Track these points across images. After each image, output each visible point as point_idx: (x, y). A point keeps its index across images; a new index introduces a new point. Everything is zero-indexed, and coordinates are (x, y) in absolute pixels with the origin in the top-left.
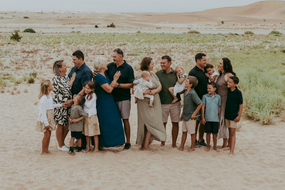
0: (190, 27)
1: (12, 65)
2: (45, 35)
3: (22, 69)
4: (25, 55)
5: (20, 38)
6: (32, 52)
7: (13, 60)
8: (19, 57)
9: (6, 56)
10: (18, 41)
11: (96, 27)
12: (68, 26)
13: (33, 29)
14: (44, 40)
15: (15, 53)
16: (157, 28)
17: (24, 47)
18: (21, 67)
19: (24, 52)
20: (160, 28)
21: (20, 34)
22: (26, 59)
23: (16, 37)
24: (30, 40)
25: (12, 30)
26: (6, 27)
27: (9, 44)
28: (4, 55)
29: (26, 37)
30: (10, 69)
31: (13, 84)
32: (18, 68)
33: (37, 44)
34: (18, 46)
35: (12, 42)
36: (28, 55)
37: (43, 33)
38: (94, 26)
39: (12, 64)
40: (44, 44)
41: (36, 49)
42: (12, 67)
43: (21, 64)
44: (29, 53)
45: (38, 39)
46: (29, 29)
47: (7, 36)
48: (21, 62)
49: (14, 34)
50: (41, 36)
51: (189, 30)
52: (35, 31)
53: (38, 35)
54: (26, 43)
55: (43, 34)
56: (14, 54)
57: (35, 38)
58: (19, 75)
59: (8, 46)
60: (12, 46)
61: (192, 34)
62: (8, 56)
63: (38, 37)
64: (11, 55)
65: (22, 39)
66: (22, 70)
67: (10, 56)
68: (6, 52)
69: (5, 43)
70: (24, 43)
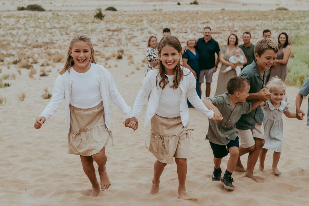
0: (278, 3)
1: (100, 43)
2: (127, 13)
3: (109, 46)
4: (111, 33)
5: (103, 17)
6: (116, 31)
7: (100, 38)
8: (104, 36)
9: (92, 35)
10: (101, 19)
11: (179, 4)
12: (149, 3)
13: (115, 7)
14: (126, 19)
15: (101, 31)
16: (243, 5)
17: (108, 25)
18: (108, 45)
19: (109, 30)
20: (246, 5)
21: (104, 13)
22: (112, 37)
23: (100, 16)
24: (113, 19)
25: (95, 8)
26: (87, 6)
27: (93, 22)
28: (90, 34)
29: (108, 15)
30: (98, 47)
31: (104, 59)
32: (105, 46)
33: (120, 22)
34: (102, 25)
35: (96, 20)
36: (113, 34)
37: (125, 11)
38: (176, 3)
39: (99, 42)
40: (127, 23)
41: (120, 27)
42: (100, 45)
43: (107, 42)
44: (113, 31)
45: (120, 17)
46: (110, 8)
47: (90, 15)
48: (108, 40)
49: (98, 12)
50: (123, 14)
51: (277, 7)
52: (117, 9)
53: (120, 14)
54: (110, 22)
55: (125, 13)
56: (100, 33)
57: (117, 17)
58: (108, 52)
59: (92, 25)
60: (97, 24)
61: (280, 11)
62: (94, 34)
63: (120, 15)
64: (97, 33)
65: (105, 17)
66: (109, 48)
67: (96, 34)
68: (92, 31)
69: (89, 22)
70: (107, 22)
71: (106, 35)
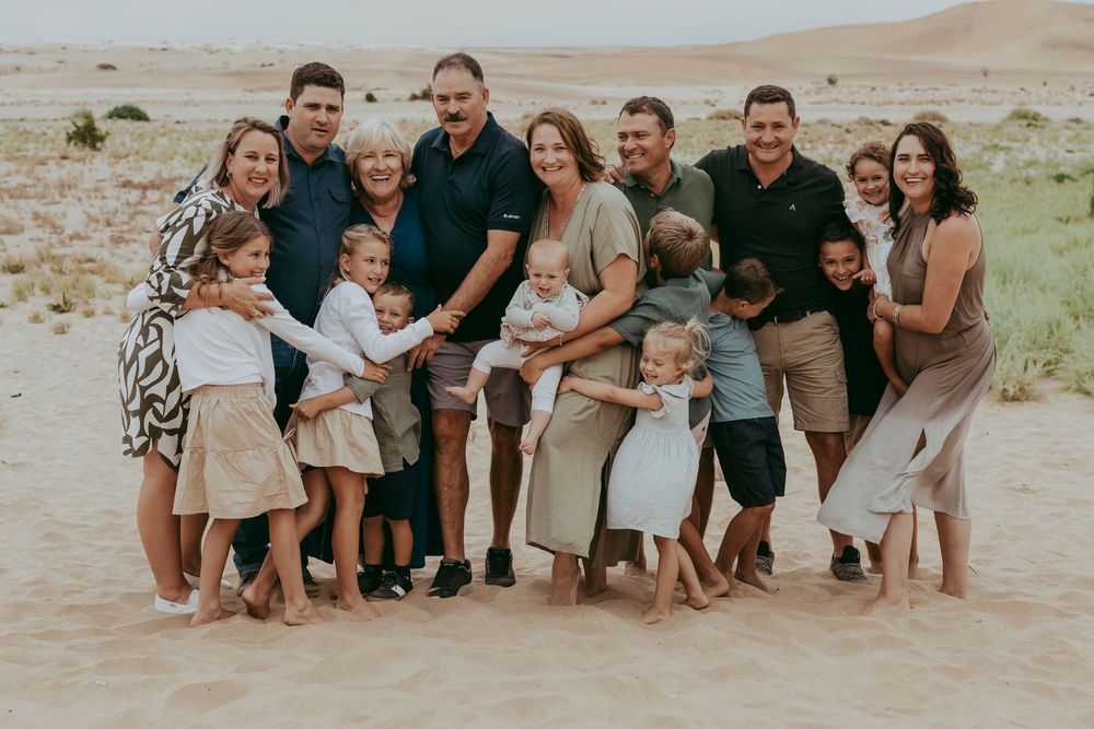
0: (711, 98)
1: (95, 230)
2: (186, 127)
3: (134, 241)
4: (134, 195)
5: (102, 139)
6: (153, 186)
7: (94, 212)
8: (111, 204)
9: (65, 201)
10: (94, 147)
11: (370, 98)
12: (264, 96)
13: (142, 108)
14: (186, 146)
15: (96, 190)
16: (594, 102)
17: (121, 168)
18: (127, 237)
19: (127, 184)
20: (604, 103)
21: (102, 126)
22: (140, 208)
23: (87, 136)
24: (135, 145)
25: (69, 111)
26: (36, 103)
27: (64, 158)
28: (57, 198)
29: (121, 133)
30: (90, 242)
31: (119, 288)
32: (117, 240)
33: (167, 157)
34: (97, 167)
35: (75, 151)
36: (144, 197)
37: (178, 122)
38: (362, 95)
39: (93, 226)
40: (193, 160)
41: (165, 175)
42: (96, 236)
43: (125, 227)
44: (144, 188)
45: (163, 142)
46: (125, 108)
47: (51, 133)
48: (125, 218)
49: (81, 123)
50: (173, 131)
51: (713, 110)
52: (150, 115)
53: (162, 130)
54: (126, 157)
55: (178, 127)
56: (93, 194)
57: (153, 139)
58: (130, 261)
59: (63, 167)
60: (78, 166)
61: (723, 122)
62: (69, 199)
63: (164, 135)
64: (83, 196)
65: (108, 142)
66: (133, 246)
67: (80, 199)
68: (64, 186)
69: (48, 158)
70: (117, 157)
71: (115, 200)
